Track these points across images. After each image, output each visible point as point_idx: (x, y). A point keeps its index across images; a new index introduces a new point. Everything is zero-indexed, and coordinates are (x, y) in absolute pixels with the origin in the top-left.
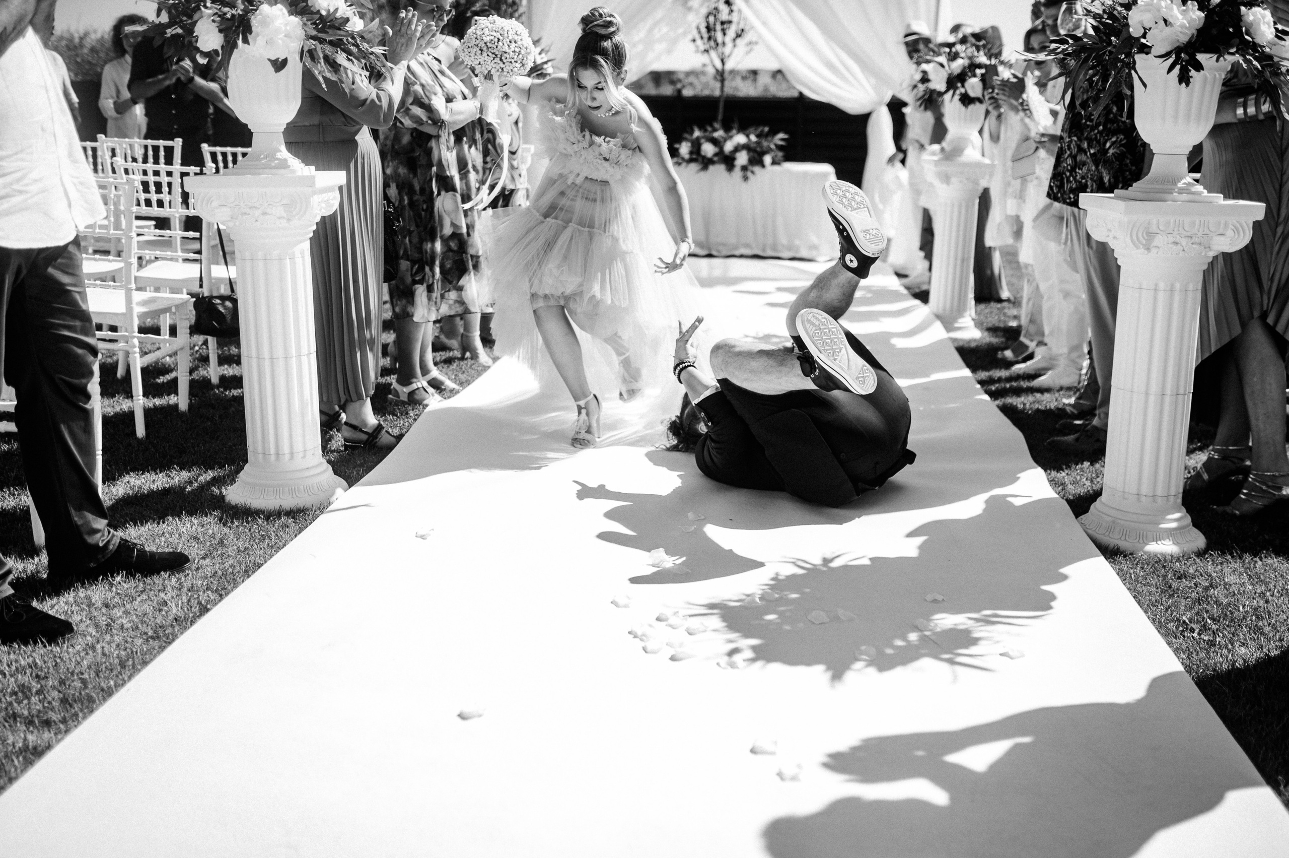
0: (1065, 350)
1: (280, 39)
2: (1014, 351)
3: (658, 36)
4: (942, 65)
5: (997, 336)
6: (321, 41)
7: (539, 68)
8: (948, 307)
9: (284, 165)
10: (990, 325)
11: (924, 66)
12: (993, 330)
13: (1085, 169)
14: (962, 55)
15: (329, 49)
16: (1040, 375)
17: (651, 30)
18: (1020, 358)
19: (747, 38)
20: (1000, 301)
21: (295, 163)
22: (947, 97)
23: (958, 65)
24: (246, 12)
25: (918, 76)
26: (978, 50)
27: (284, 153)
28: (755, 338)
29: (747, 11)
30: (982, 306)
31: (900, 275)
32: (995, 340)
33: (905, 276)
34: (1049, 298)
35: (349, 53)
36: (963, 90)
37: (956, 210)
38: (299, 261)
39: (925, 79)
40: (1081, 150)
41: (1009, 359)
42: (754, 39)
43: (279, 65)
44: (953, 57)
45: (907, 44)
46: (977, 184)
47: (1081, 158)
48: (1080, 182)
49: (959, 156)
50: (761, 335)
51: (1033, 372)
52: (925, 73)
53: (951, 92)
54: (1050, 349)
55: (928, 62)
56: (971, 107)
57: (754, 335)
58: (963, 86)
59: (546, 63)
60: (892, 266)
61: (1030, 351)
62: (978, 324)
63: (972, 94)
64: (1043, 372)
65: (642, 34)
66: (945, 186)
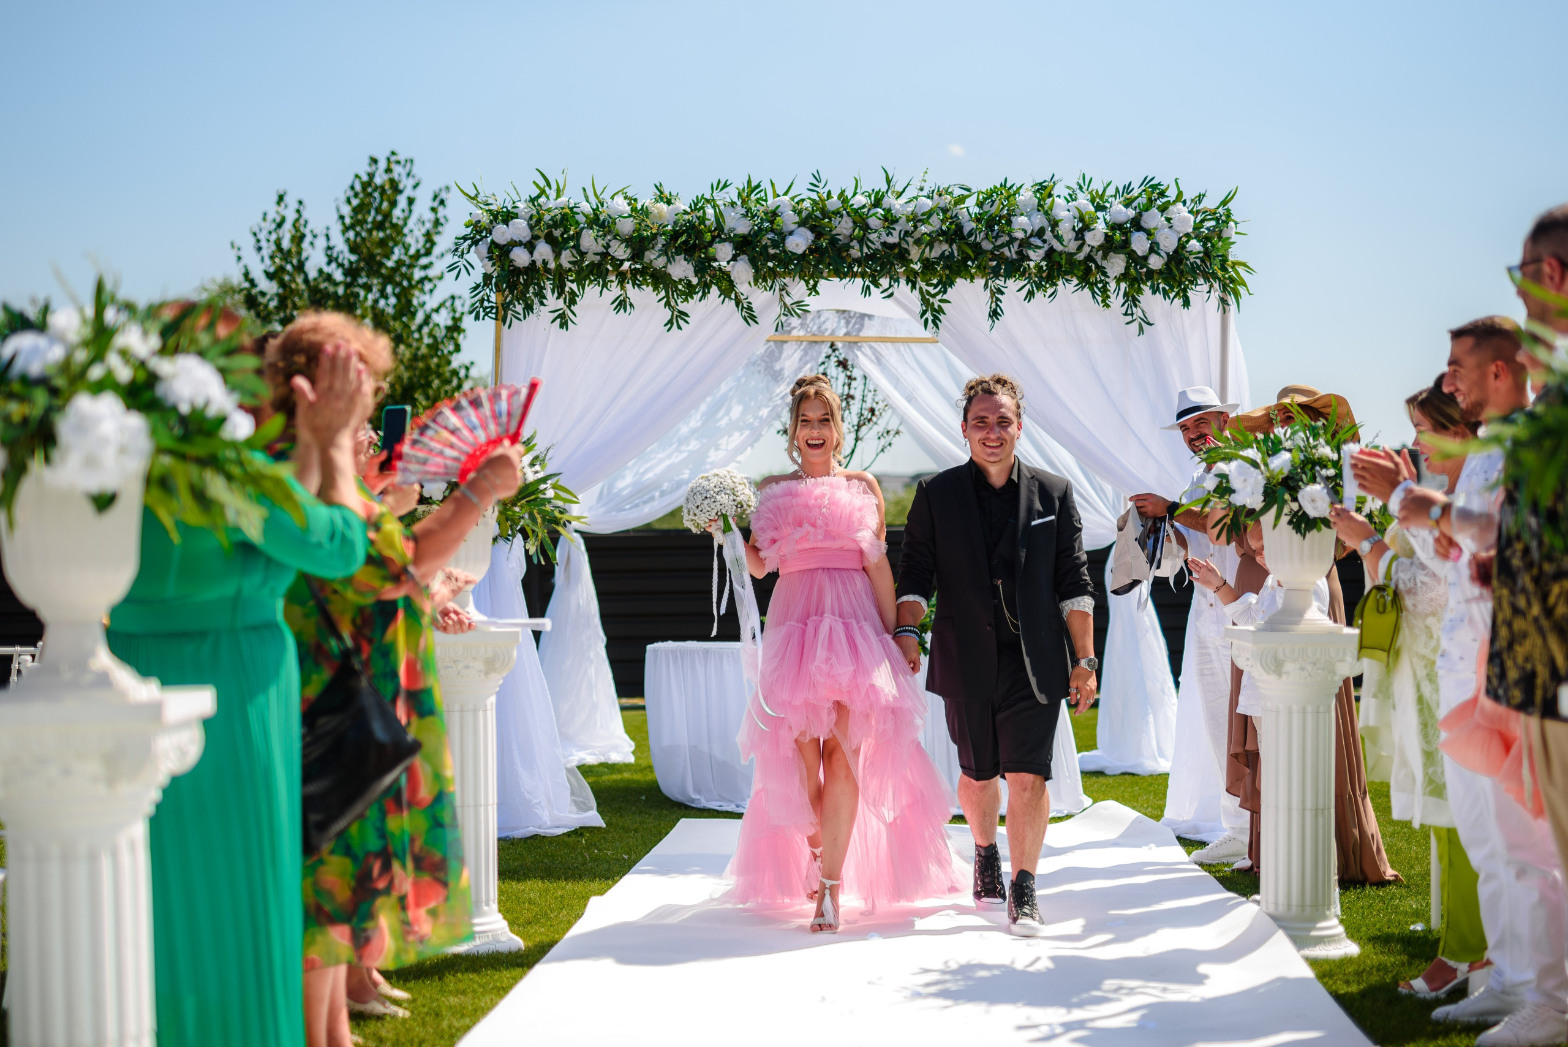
0: (1530, 975)
1: (109, 456)
2: (1428, 980)
3: (724, 422)
4: (1255, 464)
5: (1391, 952)
6: (182, 457)
7: (531, 490)
8: (1295, 899)
9: (104, 680)
10: (1374, 932)
11: (1221, 467)
12: (1381, 940)
13: (1528, 644)
14: (1288, 444)
15: (194, 471)
16: (1488, 1026)
17: (711, 415)
18: (1442, 993)
19: (883, 422)
20: (1382, 883)
21: (124, 677)
22: (1267, 519)
23: (1282, 462)
24: (49, 411)
25: (1210, 483)
26: (1316, 436)
27: (104, 659)
28: (944, 972)
29: (878, 377)
30: (1352, 895)
31: (1188, 843)
32: (1389, 960)
33: (1202, 844)
34: (1490, 877)
35: (229, 478)
36: (1295, 506)
37: (1296, 719)
38: (125, 858)
39: (1224, 489)
40: (1516, 611)
41: (1421, 995)
42: (893, 426)
43: (104, 502)
44: (1273, 448)
45: (1184, 427)
46: (1333, 672)
47: (1519, 624)
48: (1524, 669)
49: (1297, 623)
50: (953, 966)
51: (1473, 1020)
52: (1223, 477)
53: (1273, 511)
54: (1500, 973)
55: (1228, 459)
56: (1312, 535)
57: (941, 967)
58: (1295, 499)
59: (544, 480)
60: (1170, 824)
61: (1460, 977)
62: (1353, 933)
63: (1312, 513)
64: (1492, 1019)
65: (695, 420)
66: (1273, 677)
